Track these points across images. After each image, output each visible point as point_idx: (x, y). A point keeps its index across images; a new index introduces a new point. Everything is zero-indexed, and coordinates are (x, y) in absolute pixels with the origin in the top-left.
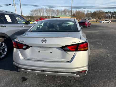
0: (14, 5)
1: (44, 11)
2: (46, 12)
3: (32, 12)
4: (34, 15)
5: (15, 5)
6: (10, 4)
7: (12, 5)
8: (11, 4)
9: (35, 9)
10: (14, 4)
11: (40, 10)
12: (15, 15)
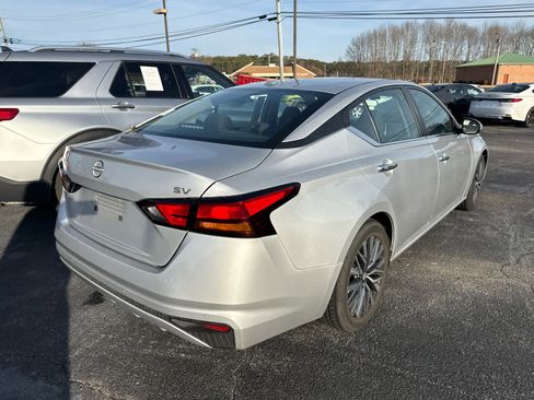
0: (275, 18)
1: (420, 36)
2: (427, 40)
4: (367, 56)
5: (280, 19)
6: (261, 17)
7: (270, 20)
8: (265, 16)
9: (372, 32)
10: (275, 16)
11: (397, 34)
12: (184, 67)
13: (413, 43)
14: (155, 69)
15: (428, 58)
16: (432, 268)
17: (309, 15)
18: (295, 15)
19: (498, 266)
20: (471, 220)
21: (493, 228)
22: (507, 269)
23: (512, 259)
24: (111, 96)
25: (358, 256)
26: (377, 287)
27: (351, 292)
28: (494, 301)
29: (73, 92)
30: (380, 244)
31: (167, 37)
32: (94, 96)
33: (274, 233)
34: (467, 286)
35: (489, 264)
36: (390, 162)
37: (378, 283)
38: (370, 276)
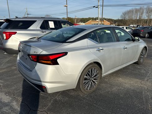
0: (98, 7)
1: (145, 11)
2: (147, 13)
3: (125, 14)
4: (127, 18)
5: (99, 7)
6: (94, 7)
7: (96, 7)
8: (95, 6)
9: (129, 10)
11: (137, 11)
12: (61, 22)
13: (142, 14)
14: (53, 22)
15: (147, 18)
16: (119, 80)
17: (107, 6)
18: (103, 6)
19: (140, 81)
20: (139, 67)
21: (145, 70)
22: (142, 82)
23: (146, 79)
24: (40, 29)
25: (88, 73)
26: (96, 83)
27: (85, 83)
28: (134, 90)
29: (31, 28)
30: (97, 70)
31: (67, 13)
32: (36, 29)
33: (58, 64)
34: (127, 86)
35: (137, 80)
36: (101, 48)
37: (96, 81)
38: (93, 79)
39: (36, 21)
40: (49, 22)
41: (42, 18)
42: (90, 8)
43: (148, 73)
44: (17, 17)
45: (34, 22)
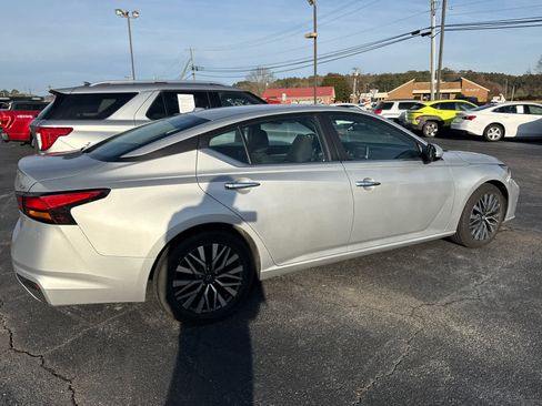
0: (430, 33)
5: (434, 34)
6: (413, 33)
7: (423, 35)
8: (418, 32)
12: (220, 95)
14: (191, 96)
19: (419, 304)
20: (460, 257)
21: (473, 269)
22: (423, 308)
24: (146, 118)
25: (191, 259)
26: (233, 292)
27: (180, 287)
29: (116, 116)
30: (233, 252)
32: (132, 118)
33: (75, 223)
35: (409, 300)
36: (247, 181)
37: (234, 287)
38: (220, 279)
39: (135, 94)
40: (179, 95)
41: (156, 83)
42: (402, 38)
43: (478, 278)
44: (87, 85)
45: (131, 96)
